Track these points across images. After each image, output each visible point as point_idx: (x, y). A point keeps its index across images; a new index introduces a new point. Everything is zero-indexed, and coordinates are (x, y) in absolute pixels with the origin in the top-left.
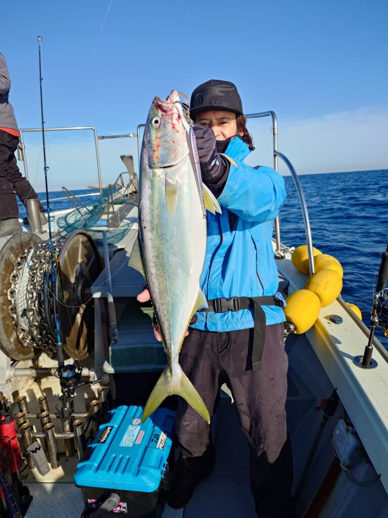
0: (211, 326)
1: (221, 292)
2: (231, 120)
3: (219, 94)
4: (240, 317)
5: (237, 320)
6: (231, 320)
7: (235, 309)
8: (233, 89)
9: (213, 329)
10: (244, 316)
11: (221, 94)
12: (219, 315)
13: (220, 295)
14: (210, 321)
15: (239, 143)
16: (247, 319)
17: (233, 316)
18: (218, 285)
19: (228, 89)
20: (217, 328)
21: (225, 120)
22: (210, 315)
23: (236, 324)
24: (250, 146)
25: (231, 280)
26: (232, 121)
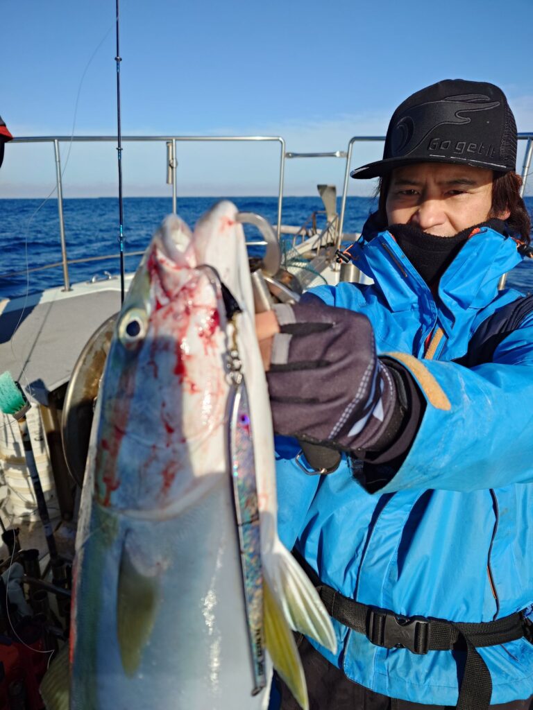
0: (352, 667)
1: (389, 598)
2: (478, 186)
3: (454, 119)
4: (426, 671)
5: (417, 678)
6: (401, 675)
7: (418, 647)
8: (498, 104)
9: (357, 678)
10: (436, 669)
11: (460, 120)
12: (377, 649)
13: (386, 603)
14: (352, 656)
15: (492, 243)
16: (443, 682)
17: (408, 665)
18: (384, 581)
19: (482, 106)
20: (364, 679)
21: (462, 187)
22: (354, 639)
23: (412, 686)
24: (522, 246)
25: (417, 577)
26: (481, 188)
